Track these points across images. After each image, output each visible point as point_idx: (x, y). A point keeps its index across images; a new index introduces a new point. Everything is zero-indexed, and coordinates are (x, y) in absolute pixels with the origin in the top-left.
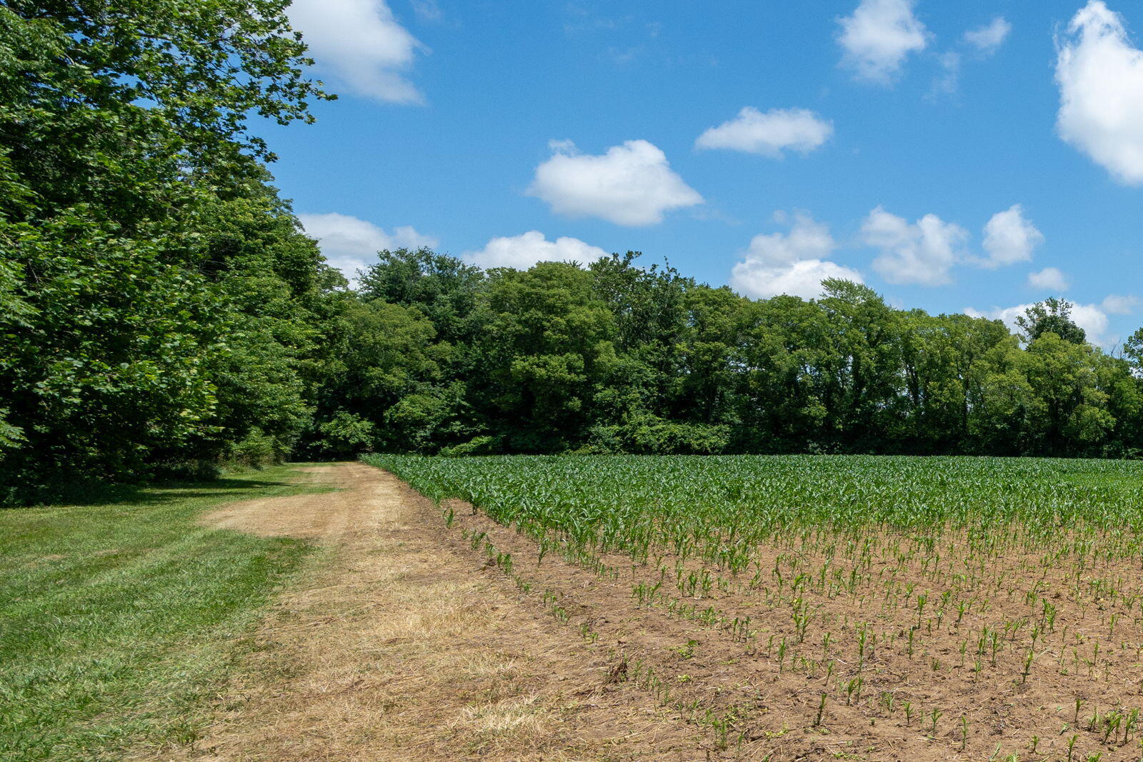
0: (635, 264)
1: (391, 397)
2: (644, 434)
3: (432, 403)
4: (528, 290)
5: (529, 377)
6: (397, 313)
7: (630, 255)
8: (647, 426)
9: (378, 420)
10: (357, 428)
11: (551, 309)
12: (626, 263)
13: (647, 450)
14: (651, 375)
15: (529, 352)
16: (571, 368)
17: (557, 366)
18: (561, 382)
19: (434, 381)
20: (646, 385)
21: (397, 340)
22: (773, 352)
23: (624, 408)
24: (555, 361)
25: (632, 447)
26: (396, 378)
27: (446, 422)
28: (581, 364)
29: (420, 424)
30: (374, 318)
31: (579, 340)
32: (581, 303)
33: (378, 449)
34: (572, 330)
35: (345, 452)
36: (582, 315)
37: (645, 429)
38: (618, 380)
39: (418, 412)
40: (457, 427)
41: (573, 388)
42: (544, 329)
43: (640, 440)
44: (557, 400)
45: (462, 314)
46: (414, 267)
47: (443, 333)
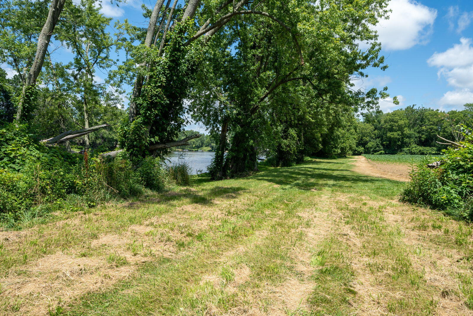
0: (415, 108)
1: (366, 143)
2: (414, 150)
3: (373, 143)
4: (391, 118)
5: (390, 137)
6: (368, 125)
7: (413, 105)
8: (415, 148)
9: (364, 147)
10: (361, 149)
11: (395, 122)
12: (412, 107)
13: (414, 154)
14: (417, 135)
15: (390, 132)
16: (398, 135)
17: (395, 135)
18: (396, 138)
19: (374, 139)
20: (416, 138)
21: (368, 131)
22: (446, 127)
23: (410, 143)
24: (395, 133)
25: (412, 153)
26: (368, 139)
27: (375, 148)
28: (400, 134)
29: (371, 148)
30: (364, 127)
31: (401, 128)
32: (401, 119)
33: (364, 153)
34: (399, 126)
35: (359, 154)
36: (401, 122)
37: (414, 149)
38: (409, 137)
39: (371, 146)
40: (377, 149)
41: (399, 140)
42: (393, 126)
43: (413, 152)
44: (395, 142)
45: (380, 124)
46: (372, 115)
47: (376, 129)
